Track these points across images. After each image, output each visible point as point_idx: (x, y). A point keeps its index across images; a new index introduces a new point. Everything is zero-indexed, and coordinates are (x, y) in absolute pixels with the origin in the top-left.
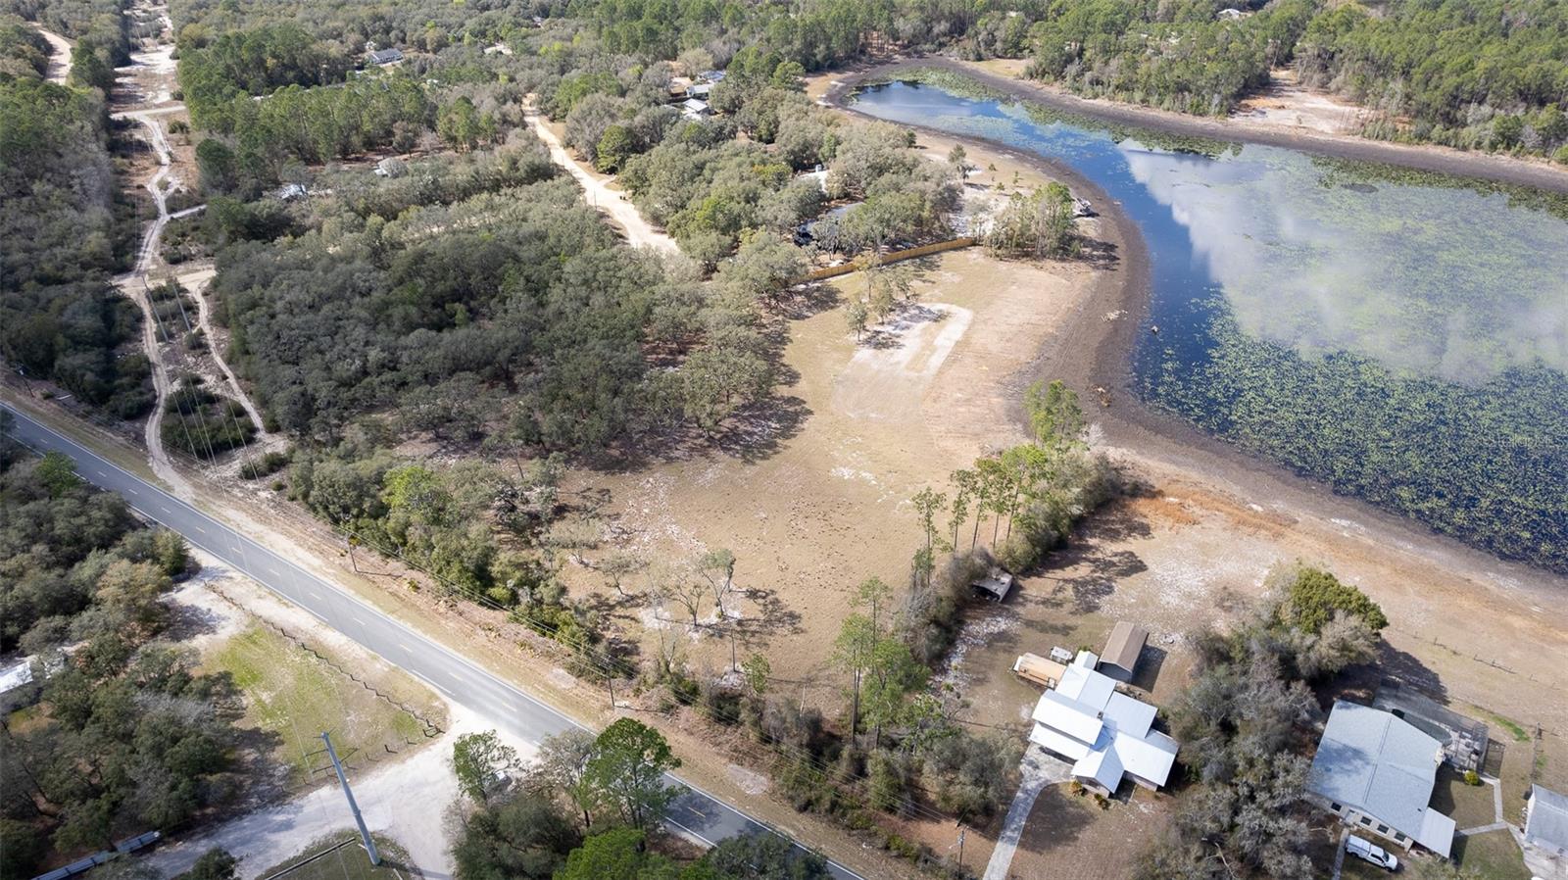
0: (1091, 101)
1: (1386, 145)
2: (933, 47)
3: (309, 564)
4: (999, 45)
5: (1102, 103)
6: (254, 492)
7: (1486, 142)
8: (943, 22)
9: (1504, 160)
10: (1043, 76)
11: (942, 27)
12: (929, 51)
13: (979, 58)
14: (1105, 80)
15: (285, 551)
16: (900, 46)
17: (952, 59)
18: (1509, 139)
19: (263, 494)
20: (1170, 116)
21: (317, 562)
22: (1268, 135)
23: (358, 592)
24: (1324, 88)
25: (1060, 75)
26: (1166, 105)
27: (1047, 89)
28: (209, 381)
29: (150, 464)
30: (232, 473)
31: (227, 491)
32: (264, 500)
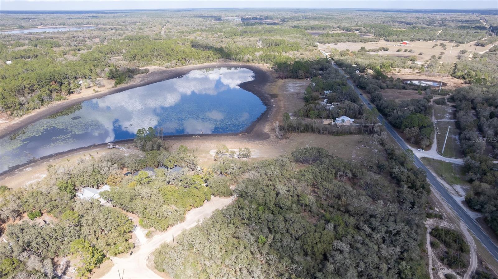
6: (440, 212)
28: (442, 274)
29: (476, 246)
30: (445, 222)
31: (448, 217)
32: (437, 207)
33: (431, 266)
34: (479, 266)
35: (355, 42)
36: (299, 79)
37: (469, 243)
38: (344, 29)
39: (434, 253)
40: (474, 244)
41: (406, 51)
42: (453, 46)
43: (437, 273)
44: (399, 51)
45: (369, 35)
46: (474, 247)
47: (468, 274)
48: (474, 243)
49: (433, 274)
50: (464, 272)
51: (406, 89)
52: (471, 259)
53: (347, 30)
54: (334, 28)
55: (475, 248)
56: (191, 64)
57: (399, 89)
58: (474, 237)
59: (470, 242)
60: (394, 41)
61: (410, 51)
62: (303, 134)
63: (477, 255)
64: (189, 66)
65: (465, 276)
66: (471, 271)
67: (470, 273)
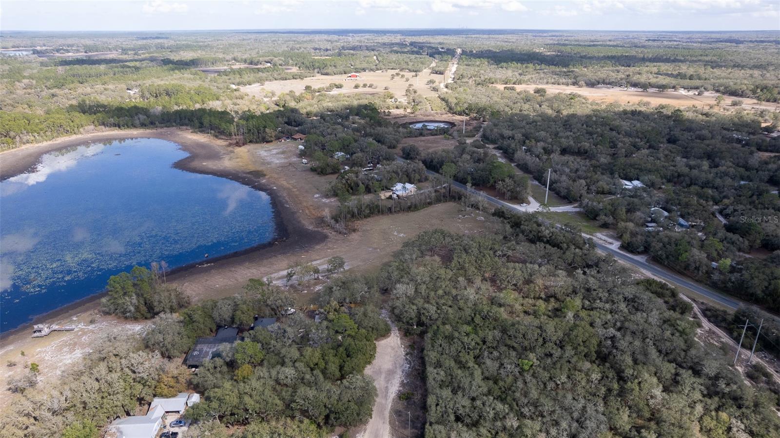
35: (286, 79)
36: (268, 142)
38: (245, 61)
41: (365, 86)
42: (413, 76)
44: (356, 87)
45: (290, 69)
51: (424, 136)
52: (686, 301)
53: (251, 63)
54: (227, 61)
56: (28, 142)
57: (416, 137)
60: (335, 74)
61: (371, 86)
62: (369, 219)
64: (24, 147)
67: (700, 314)
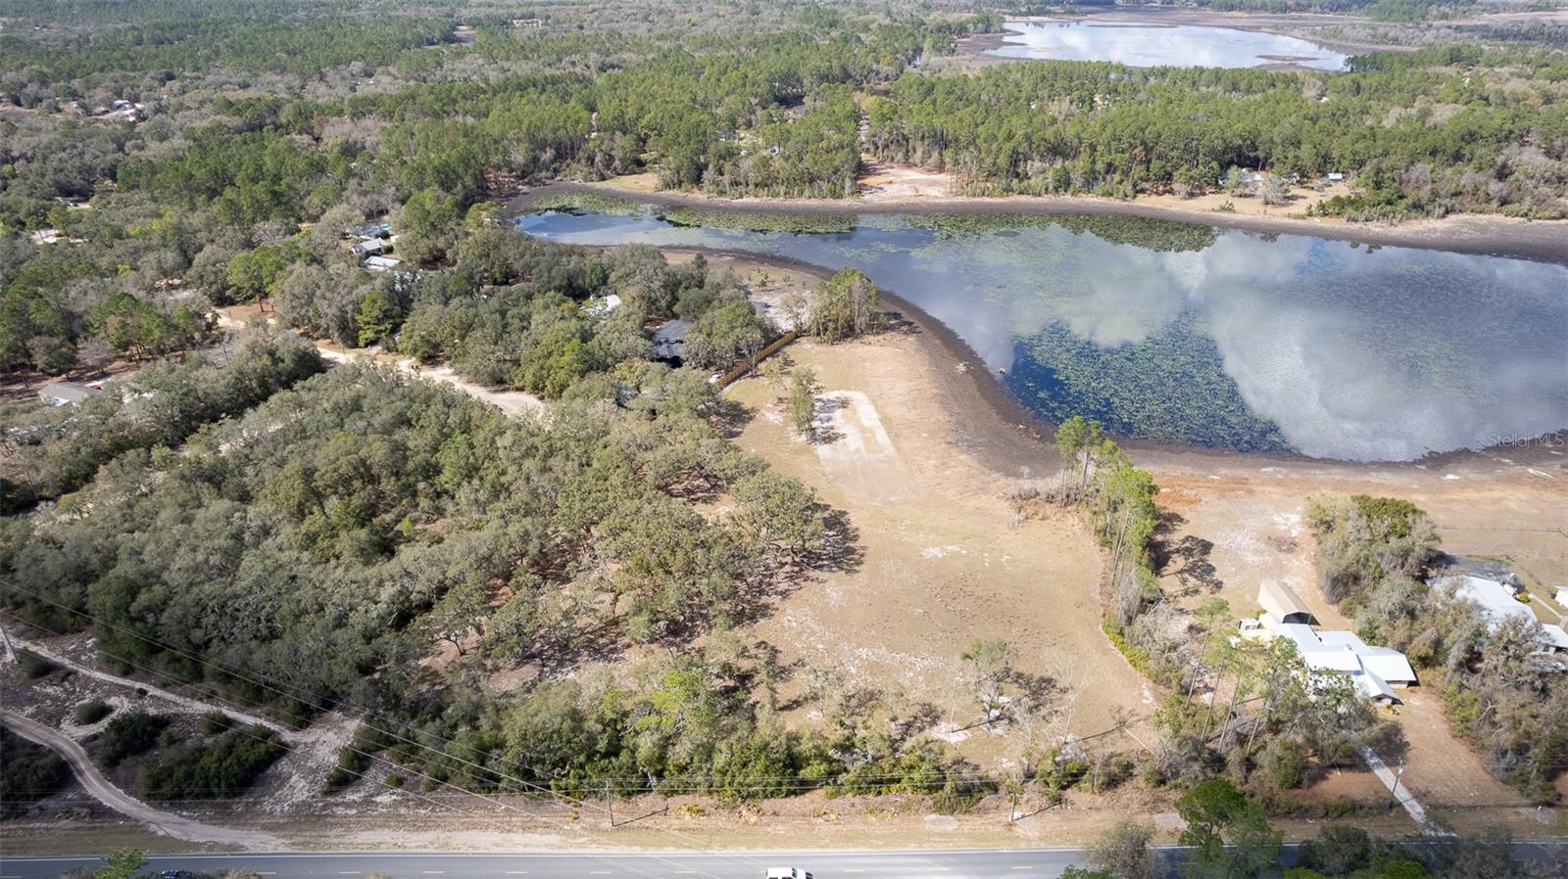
0: (739, 200)
1: (987, 200)
2: (549, 174)
3: (547, 845)
4: (617, 163)
5: (748, 200)
6: (368, 801)
7: (1051, 188)
8: (548, 149)
9: (1067, 199)
10: (680, 185)
11: (548, 155)
12: (546, 178)
13: (603, 178)
14: (741, 180)
15: (497, 845)
16: (515, 177)
17: (575, 182)
18: (1064, 183)
19: (384, 798)
20: (814, 202)
21: (554, 838)
22: (902, 205)
23: (642, 845)
24: (908, 164)
25: (697, 180)
26: (807, 193)
27: (691, 196)
28: (120, 705)
29: (161, 833)
30: (306, 794)
31: (327, 816)
32: (395, 804)
33: (153, 691)
34: (88, 798)
37: (182, 820)
39: (191, 715)
40: (169, 831)
43: (127, 695)
46: (157, 824)
47: (83, 759)
48: (175, 833)
49: (132, 688)
50: (91, 754)
52: (121, 791)
55: (153, 827)
58: (197, 846)
59: (184, 824)
63: (125, 817)
65: (81, 748)
66: (87, 773)
67: (82, 766)
